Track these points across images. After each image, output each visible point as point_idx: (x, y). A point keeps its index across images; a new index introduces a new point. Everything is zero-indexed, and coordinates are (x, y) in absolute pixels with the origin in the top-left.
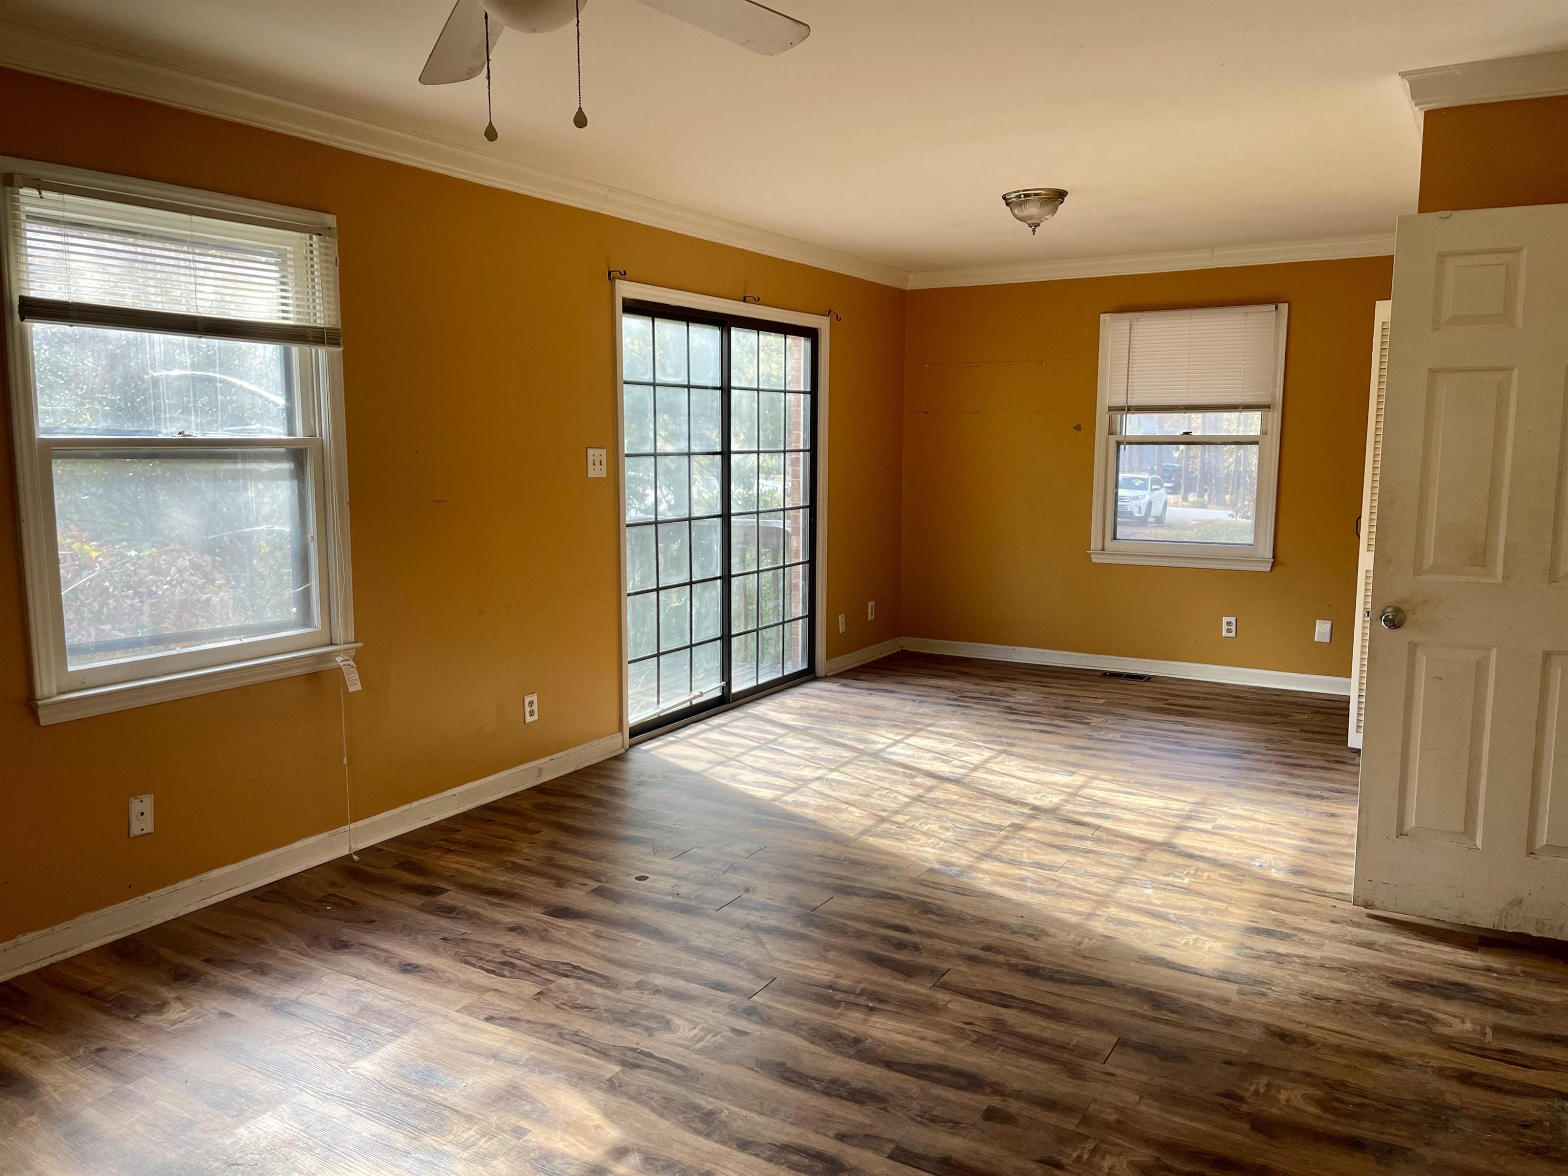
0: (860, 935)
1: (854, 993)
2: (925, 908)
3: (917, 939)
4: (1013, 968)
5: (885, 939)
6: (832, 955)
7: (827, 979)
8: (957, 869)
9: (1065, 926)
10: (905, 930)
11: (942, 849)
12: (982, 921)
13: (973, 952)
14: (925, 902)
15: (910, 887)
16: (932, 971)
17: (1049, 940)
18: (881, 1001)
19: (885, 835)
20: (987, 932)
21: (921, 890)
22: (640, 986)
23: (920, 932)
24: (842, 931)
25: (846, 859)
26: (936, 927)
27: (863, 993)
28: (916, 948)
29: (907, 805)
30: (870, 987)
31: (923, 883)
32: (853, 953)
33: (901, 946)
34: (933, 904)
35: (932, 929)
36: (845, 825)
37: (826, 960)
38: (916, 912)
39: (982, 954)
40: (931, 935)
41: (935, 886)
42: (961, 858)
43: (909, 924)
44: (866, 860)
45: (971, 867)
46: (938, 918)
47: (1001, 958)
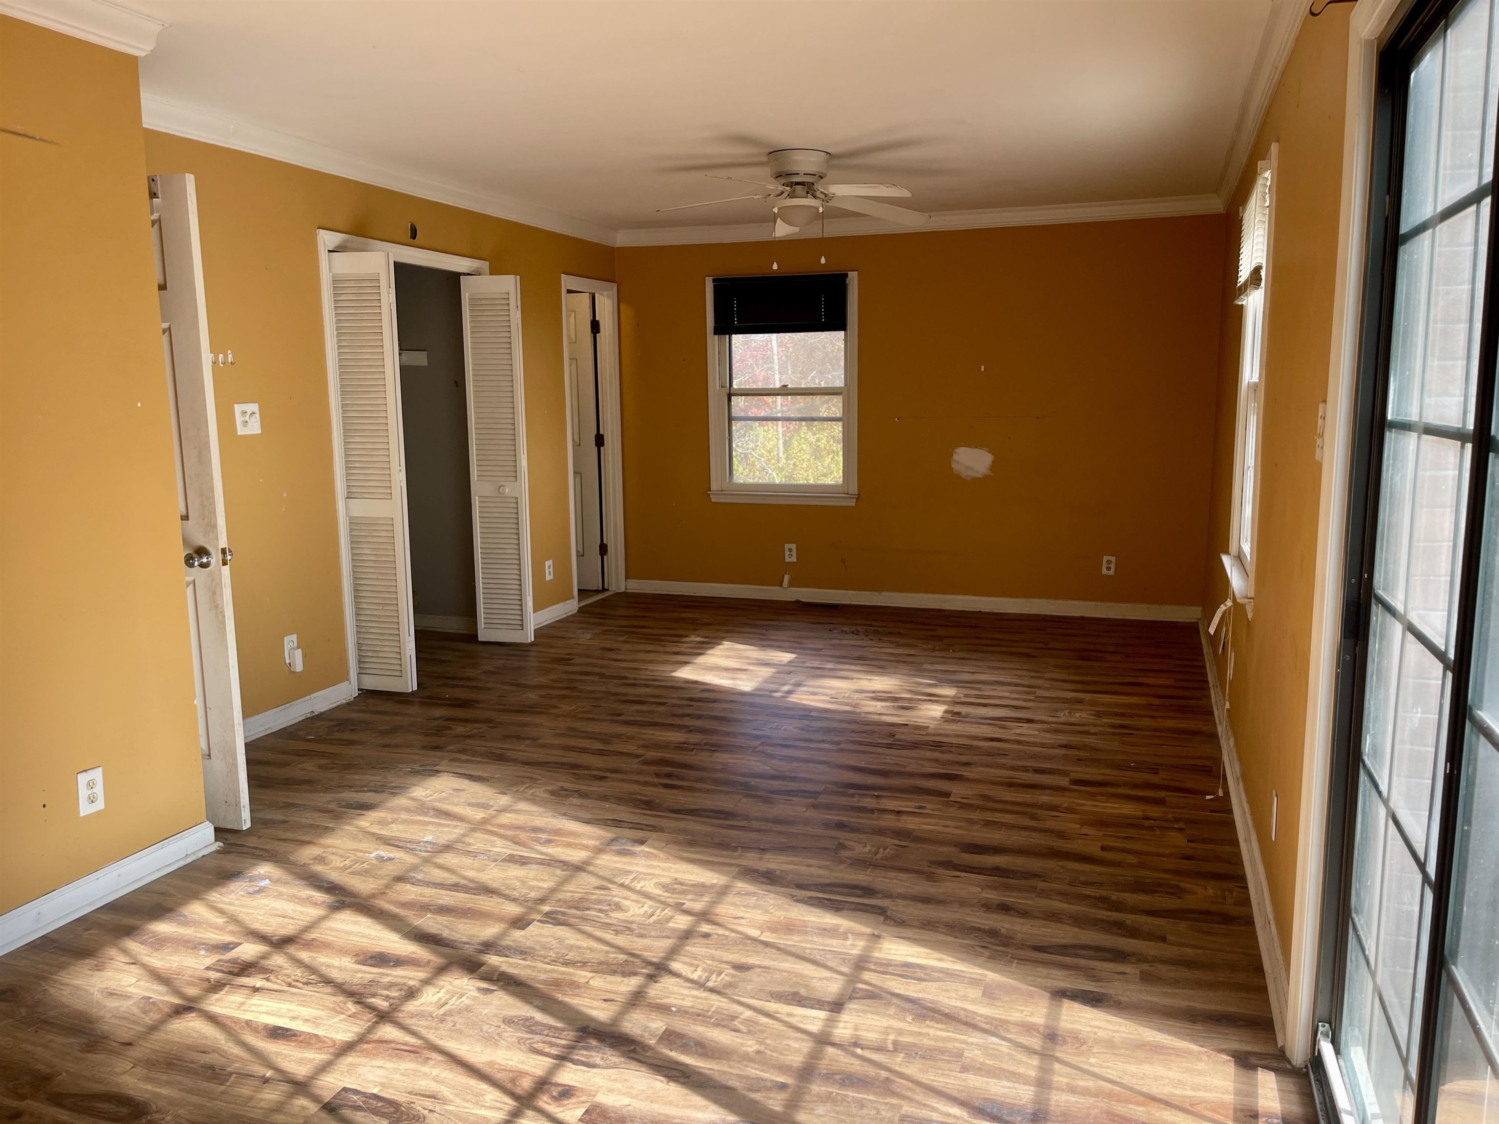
0: (700, 780)
1: (698, 749)
2: (649, 805)
3: (657, 780)
4: (587, 768)
5: (682, 779)
6: (719, 767)
7: (717, 754)
8: (614, 848)
9: (533, 800)
10: (666, 786)
11: (628, 872)
12: (604, 798)
13: (614, 775)
14: (649, 810)
15: (663, 823)
16: (646, 763)
17: (550, 788)
18: (679, 747)
19: (700, 889)
20: (600, 789)
21: (652, 821)
22: (838, 743)
23: (655, 785)
24: (716, 782)
25: (735, 849)
26: (641, 790)
27: (692, 750)
28: (658, 775)
29: (673, 952)
30: (689, 753)
31: (653, 828)
32: (704, 769)
33: (669, 776)
34: (642, 809)
35: (644, 788)
36: (753, 900)
37: (722, 763)
38: (658, 801)
39: (608, 774)
40: (646, 784)
41: (640, 826)
42: (608, 861)
43: (663, 790)
44: (714, 851)
45: (599, 851)
46: (639, 797)
47: (595, 773)
